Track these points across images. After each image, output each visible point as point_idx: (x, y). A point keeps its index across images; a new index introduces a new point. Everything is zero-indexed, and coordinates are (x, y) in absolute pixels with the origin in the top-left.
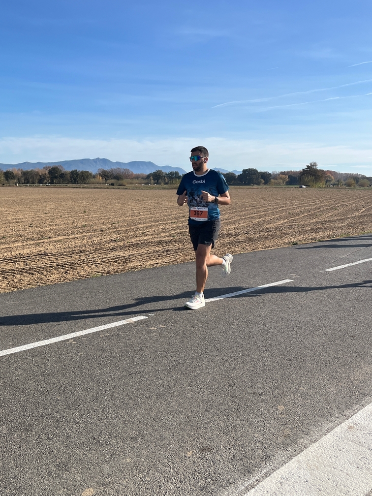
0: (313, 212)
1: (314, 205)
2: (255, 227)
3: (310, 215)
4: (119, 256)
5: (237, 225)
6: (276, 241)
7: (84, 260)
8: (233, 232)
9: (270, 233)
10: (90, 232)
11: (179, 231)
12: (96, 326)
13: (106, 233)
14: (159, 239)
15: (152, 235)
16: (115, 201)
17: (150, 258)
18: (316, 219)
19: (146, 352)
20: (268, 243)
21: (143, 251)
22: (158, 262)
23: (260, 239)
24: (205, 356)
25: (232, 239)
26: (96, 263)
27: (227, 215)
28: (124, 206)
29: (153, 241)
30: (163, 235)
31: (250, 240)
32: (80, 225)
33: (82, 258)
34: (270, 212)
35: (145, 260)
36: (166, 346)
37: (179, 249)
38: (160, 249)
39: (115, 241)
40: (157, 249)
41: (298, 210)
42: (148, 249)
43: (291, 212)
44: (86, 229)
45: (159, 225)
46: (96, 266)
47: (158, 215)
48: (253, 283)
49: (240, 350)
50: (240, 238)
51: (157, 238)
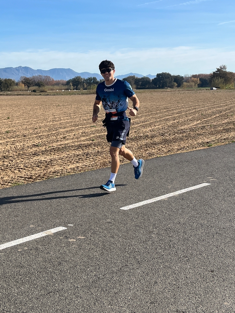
0: (224, 113)
1: (225, 106)
2: (170, 129)
3: (222, 116)
4: (41, 160)
5: (153, 128)
6: (190, 141)
7: (7, 165)
8: (149, 134)
9: (185, 134)
10: (13, 138)
11: (98, 135)
12: (15, 239)
13: (29, 138)
14: (79, 143)
15: (72, 139)
16: (37, 107)
17: (70, 162)
18: (228, 119)
19: (65, 266)
20: (182, 144)
21: (63, 155)
22: (78, 166)
23: (175, 140)
24: (125, 270)
25: (148, 141)
26: (19, 169)
27: (143, 118)
28: (46, 112)
29: (73, 145)
30: (83, 138)
31: (166, 141)
32: (4, 131)
33: (6, 164)
34: (183, 113)
35: (66, 164)
36: (85, 259)
37: (98, 152)
38: (80, 153)
39: (37, 146)
40: (77, 152)
41: (210, 111)
42: (68, 153)
43: (204, 113)
44: (9, 135)
45: (79, 129)
46: (19, 171)
47: (77, 120)
48: (171, 188)
49: (160, 261)
50: (156, 140)
51: (77, 142)
